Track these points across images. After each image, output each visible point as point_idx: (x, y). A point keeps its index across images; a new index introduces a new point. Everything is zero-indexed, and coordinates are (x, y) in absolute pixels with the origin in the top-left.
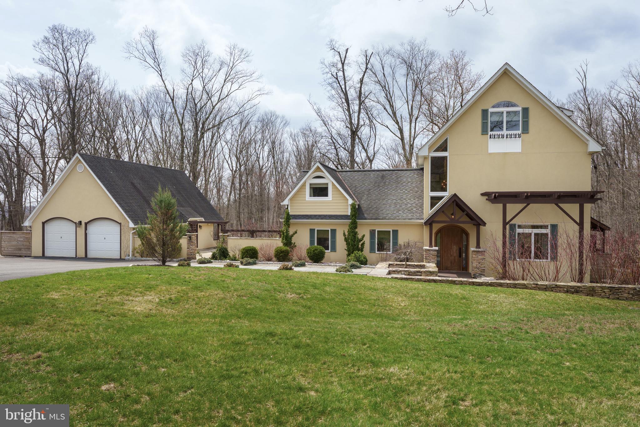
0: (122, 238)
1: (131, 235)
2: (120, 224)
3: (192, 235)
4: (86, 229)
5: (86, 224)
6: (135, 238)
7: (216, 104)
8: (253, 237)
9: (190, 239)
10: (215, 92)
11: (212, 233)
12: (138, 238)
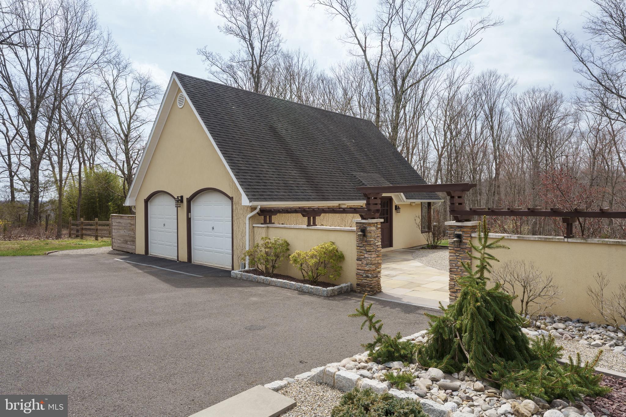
0: (235, 229)
1: (247, 222)
2: (231, 199)
3: (370, 224)
4: (189, 210)
5: (189, 201)
6: (256, 229)
7: (421, 51)
8: (569, 234)
9: (364, 235)
10: (418, 39)
11: (419, 221)
12: (260, 229)
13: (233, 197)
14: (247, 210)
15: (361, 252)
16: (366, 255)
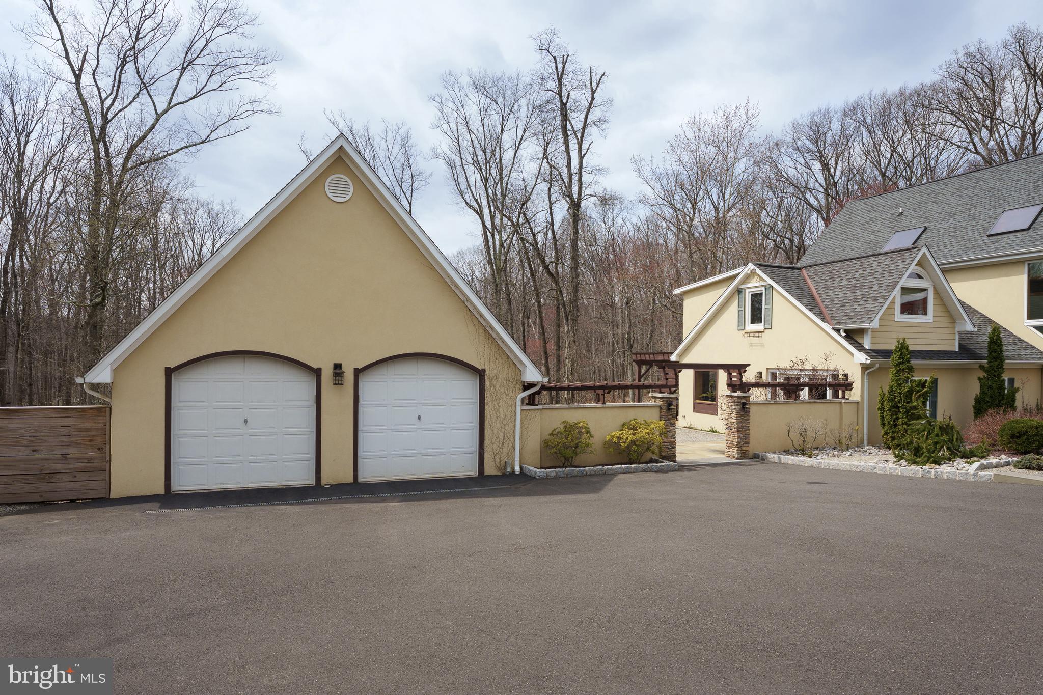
0: (487, 414)
1: (519, 404)
2: (480, 374)
4: (357, 390)
5: (357, 374)
12: (533, 411)
13: (484, 370)
14: (515, 387)
15: (666, 426)
16: (671, 428)
